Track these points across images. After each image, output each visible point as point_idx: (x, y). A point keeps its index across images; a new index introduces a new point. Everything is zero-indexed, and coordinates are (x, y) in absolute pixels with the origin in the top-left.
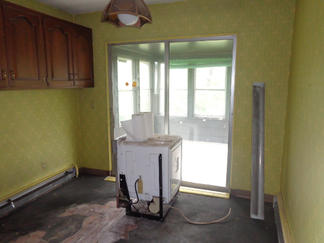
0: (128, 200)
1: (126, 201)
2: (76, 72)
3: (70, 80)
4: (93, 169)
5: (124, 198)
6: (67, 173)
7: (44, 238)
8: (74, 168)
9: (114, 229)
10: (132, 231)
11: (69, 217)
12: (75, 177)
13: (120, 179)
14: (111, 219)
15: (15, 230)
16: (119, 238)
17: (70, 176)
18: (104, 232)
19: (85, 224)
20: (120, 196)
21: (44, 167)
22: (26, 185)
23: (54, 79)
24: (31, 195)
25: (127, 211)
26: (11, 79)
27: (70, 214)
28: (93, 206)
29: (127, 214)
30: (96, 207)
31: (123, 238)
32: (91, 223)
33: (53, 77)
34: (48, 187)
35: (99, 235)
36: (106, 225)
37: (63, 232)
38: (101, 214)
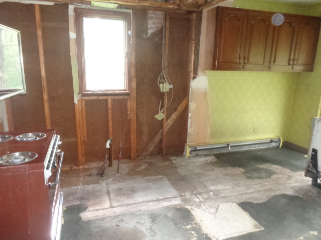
0: (315, 172)
1: (313, 173)
2: (296, 58)
3: (289, 64)
4: (295, 145)
5: (312, 169)
6: (272, 141)
7: (243, 173)
8: (279, 140)
9: (296, 189)
10: (310, 196)
11: (264, 169)
12: (278, 147)
13: (312, 152)
14: (296, 182)
15: (228, 163)
16: (297, 195)
17: (274, 144)
18: (287, 187)
19: (274, 177)
20: (309, 167)
21: (255, 130)
22: (240, 139)
23: (275, 64)
24: (242, 147)
25: (313, 181)
26: (244, 63)
27: (265, 168)
28: (285, 169)
29: (312, 184)
30: (287, 171)
31: (301, 196)
32: (278, 178)
33: (274, 62)
34: (255, 146)
35: (281, 187)
36: (290, 184)
37: (257, 175)
38: (289, 176)
